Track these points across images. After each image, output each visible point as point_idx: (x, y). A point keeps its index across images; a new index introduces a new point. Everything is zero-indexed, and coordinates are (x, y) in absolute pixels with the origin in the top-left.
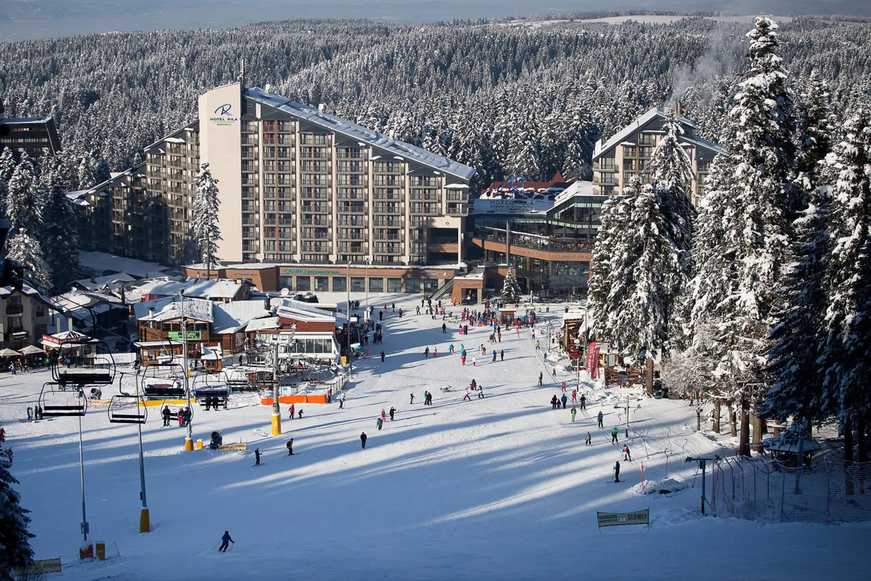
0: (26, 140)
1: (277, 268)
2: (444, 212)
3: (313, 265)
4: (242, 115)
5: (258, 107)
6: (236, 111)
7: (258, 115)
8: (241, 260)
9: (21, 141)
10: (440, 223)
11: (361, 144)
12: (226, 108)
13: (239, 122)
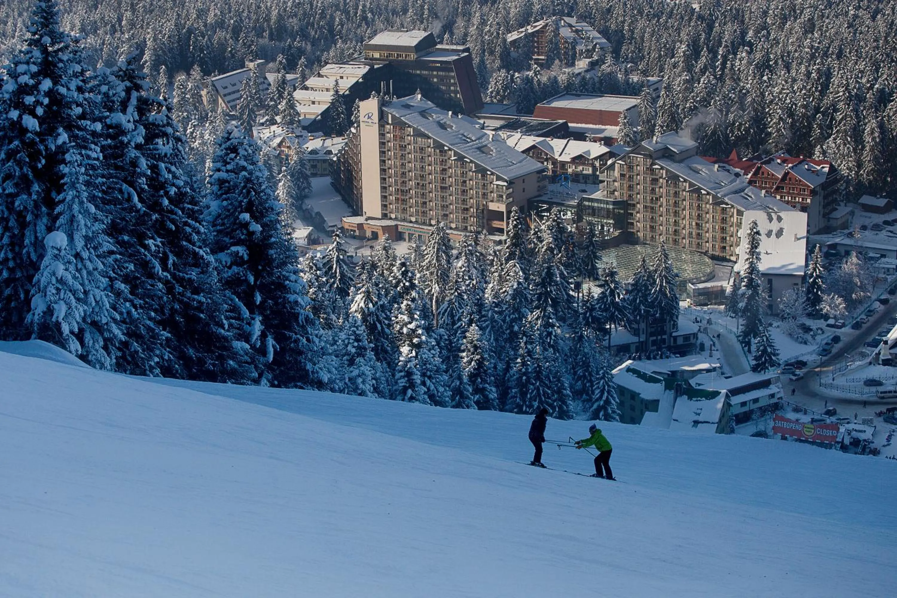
0: (439, 73)
1: (397, 226)
2: (495, 200)
3: (418, 226)
4: (379, 120)
5: (390, 116)
6: (376, 118)
7: (390, 122)
8: (380, 217)
9: (435, 73)
10: (493, 206)
11: (446, 148)
12: (370, 115)
13: (377, 124)
